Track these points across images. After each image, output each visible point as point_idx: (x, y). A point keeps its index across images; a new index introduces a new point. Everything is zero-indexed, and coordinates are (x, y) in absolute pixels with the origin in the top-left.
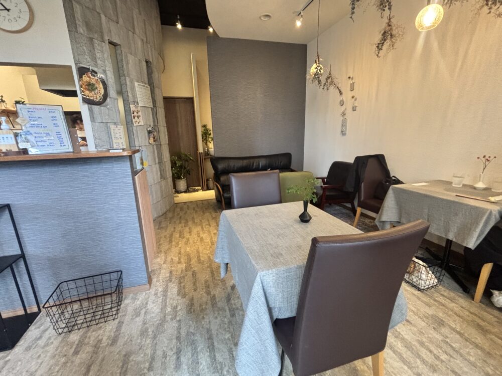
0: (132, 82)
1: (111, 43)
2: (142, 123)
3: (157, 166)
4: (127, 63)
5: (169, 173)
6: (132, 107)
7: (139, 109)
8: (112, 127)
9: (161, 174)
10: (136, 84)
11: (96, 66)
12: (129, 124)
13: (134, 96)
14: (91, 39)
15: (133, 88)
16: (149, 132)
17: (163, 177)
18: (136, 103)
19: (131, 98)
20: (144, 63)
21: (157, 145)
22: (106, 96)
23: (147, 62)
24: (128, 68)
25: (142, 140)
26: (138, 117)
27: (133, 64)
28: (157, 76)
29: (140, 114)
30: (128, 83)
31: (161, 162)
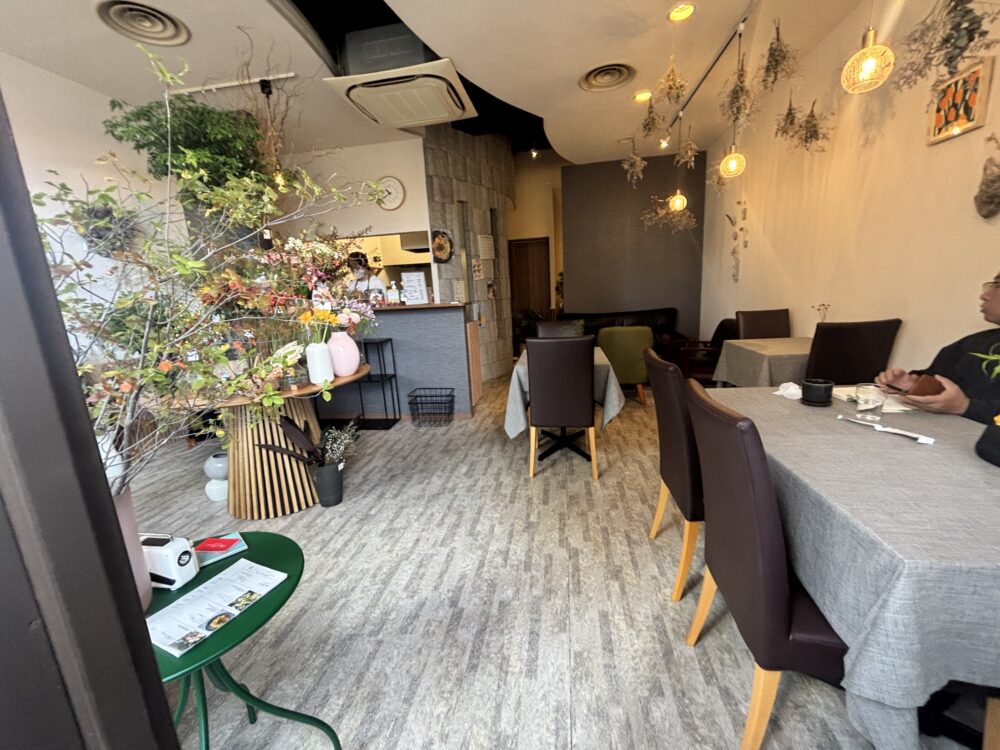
0: (475, 236)
1: (459, 202)
2: (482, 277)
3: (495, 323)
4: (472, 219)
5: (509, 333)
6: (474, 262)
7: (480, 262)
8: (455, 282)
9: (499, 333)
10: (479, 237)
11: (446, 228)
12: (470, 278)
13: (477, 250)
14: (443, 205)
15: (476, 242)
16: (489, 286)
17: (501, 336)
18: (477, 256)
19: (473, 253)
20: (489, 213)
21: (496, 300)
22: (451, 254)
23: (492, 210)
24: (472, 223)
25: (481, 293)
26: (479, 271)
27: (478, 217)
28: (502, 222)
29: (481, 267)
30: (471, 238)
31: (499, 320)
